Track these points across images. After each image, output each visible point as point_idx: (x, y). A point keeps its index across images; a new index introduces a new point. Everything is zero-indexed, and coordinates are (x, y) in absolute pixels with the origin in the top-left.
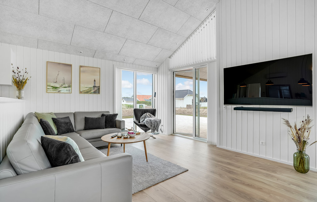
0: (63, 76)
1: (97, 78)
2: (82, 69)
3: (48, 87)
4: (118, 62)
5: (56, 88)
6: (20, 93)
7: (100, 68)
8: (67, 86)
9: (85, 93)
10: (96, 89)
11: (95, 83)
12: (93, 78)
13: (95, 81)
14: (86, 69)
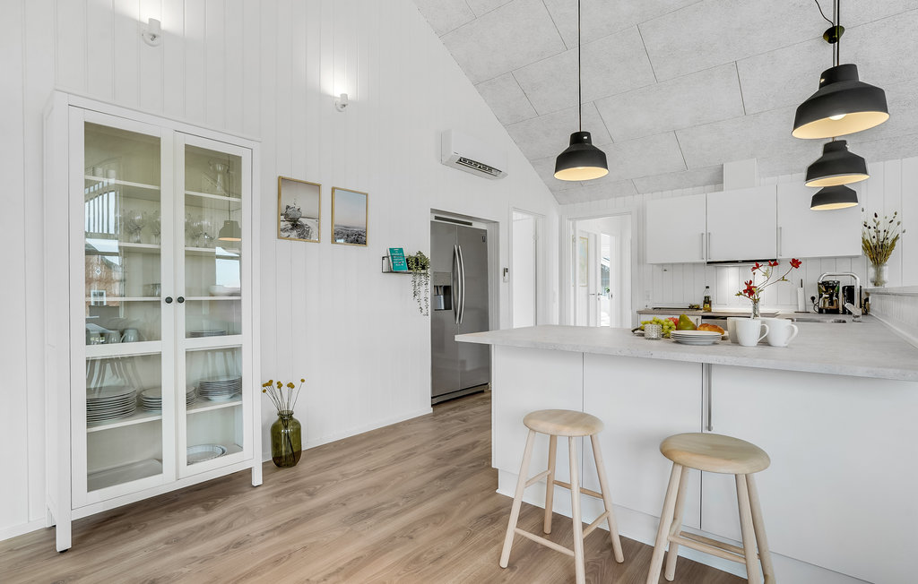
6: (879, 273)
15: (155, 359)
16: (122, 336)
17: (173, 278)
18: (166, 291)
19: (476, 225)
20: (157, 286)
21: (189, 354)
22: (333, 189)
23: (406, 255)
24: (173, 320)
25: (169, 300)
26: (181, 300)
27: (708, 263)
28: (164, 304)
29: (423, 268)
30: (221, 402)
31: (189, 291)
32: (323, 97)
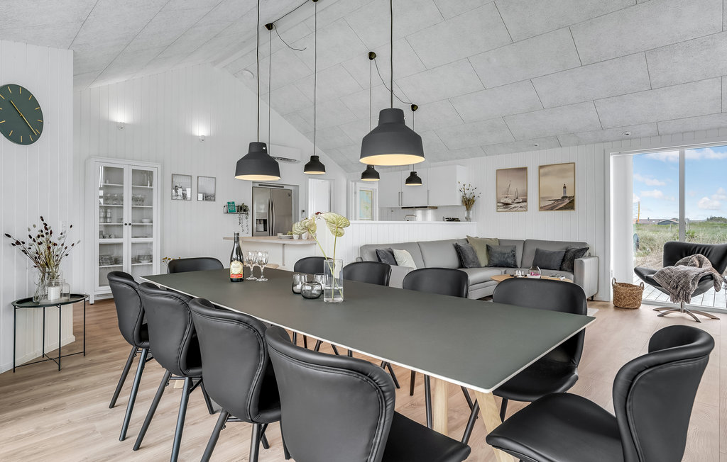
0: (515, 187)
1: (568, 181)
2: (542, 171)
3: (499, 204)
4: (614, 141)
5: (507, 204)
6: (468, 214)
7: (574, 163)
8: (521, 201)
9: (547, 210)
10: (567, 201)
11: (565, 192)
12: (562, 182)
13: (565, 187)
14: (549, 169)
15: (120, 245)
16: (110, 237)
17: (128, 215)
18: (125, 221)
19: (285, 187)
20: (122, 219)
21: (133, 244)
22: (198, 177)
23: (236, 205)
24: (127, 231)
25: (126, 224)
26: (130, 224)
27: (403, 208)
28: (124, 226)
29: (245, 211)
30: (145, 263)
31: (133, 221)
32: (193, 137)
